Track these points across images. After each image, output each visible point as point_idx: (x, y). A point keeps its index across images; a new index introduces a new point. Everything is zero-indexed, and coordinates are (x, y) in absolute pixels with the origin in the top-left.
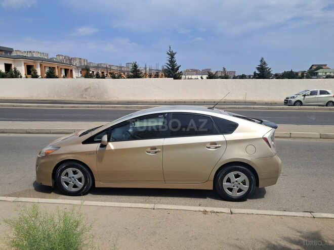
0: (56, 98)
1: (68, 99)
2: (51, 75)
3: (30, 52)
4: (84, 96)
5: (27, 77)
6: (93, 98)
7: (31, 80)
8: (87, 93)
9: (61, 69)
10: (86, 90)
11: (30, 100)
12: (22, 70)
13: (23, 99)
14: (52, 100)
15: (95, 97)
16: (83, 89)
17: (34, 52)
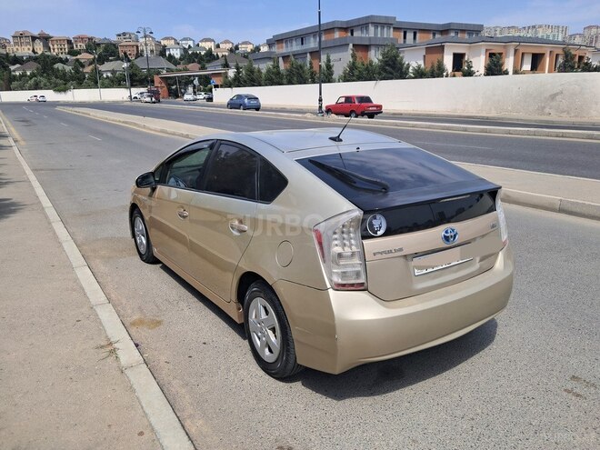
0: (493, 114)
1: (514, 115)
2: (494, 68)
3: (534, 27)
4: (547, 110)
5: (454, 76)
6: (564, 115)
7: (460, 80)
8: (554, 103)
9: (523, 54)
10: (553, 97)
11: (447, 116)
12: (479, 63)
13: (440, 113)
14: (483, 118)
15: (568, 113)
16: (547, 95)
17: (540, 27)
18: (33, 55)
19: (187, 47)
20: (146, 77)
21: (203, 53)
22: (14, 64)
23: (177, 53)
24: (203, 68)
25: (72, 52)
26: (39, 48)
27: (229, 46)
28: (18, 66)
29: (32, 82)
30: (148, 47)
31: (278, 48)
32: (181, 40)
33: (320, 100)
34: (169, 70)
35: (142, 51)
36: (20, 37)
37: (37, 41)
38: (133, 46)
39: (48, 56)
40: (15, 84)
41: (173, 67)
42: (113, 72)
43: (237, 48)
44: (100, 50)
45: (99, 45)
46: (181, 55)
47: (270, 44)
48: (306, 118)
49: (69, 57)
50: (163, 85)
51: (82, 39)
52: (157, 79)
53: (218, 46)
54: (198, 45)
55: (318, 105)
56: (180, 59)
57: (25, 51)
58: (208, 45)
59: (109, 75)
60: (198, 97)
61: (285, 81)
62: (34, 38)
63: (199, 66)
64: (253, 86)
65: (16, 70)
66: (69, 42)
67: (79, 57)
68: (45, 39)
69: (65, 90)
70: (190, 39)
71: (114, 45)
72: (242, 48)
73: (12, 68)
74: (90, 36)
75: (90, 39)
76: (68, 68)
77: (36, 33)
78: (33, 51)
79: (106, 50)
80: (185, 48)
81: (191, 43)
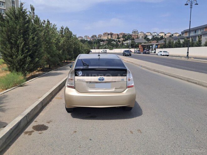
18: (107, 39)
19: (154, 35)
20: (137, 45)
21: (159, 37)
22: (101, 42)
23: (150, 37)
24: (157, 42)
25: (118, 38)
26: (110, 37)
27: (169, 35)
28: (103, 42)
29: (104, 47)
30: (141, 36)
31: (185, 35)
32: (153, 33)
33: (188, 53)
34: (145, 43)
35: (139, 37)
36: (105, 34)
37: (109, 35)
38: (136, 35)
39: (111, 39)
40: (100, 47)
41: (147, 42)
42: (127, 44)
43: (173, 35)
44: (126, 37)
45: (126, 35)
46: (152, 38)
47: (183, 33)
48: (181, 59)
49: (117, 39)
50: (142, 48)
51: (121, 34)
52: (140, 46)
53: (166, 35)
54: (158, 35)
55: (187, 54)
56: (151, 39)
57: (105, 38)
58: (161, 35)
59: (126, 45)
60: (152, 52)
61: (182, 46)
62: (108, 34)
63: (157, 41)
64: (170, 48)
65: (102, 43)
66: (118, 35)
67: (120, 39)
68: (111, 34)
69: (112, 49)
70: (156, 33)
71: (131, 35)
72: (174, 35)
73: (101, 43)
74: (124, 33)
75: (124, 34)
76: (115, 43)
77: (109, 33)
78: (108, 38)
79: (128, 37)
80: (153, 36)
81: (156, 34)
